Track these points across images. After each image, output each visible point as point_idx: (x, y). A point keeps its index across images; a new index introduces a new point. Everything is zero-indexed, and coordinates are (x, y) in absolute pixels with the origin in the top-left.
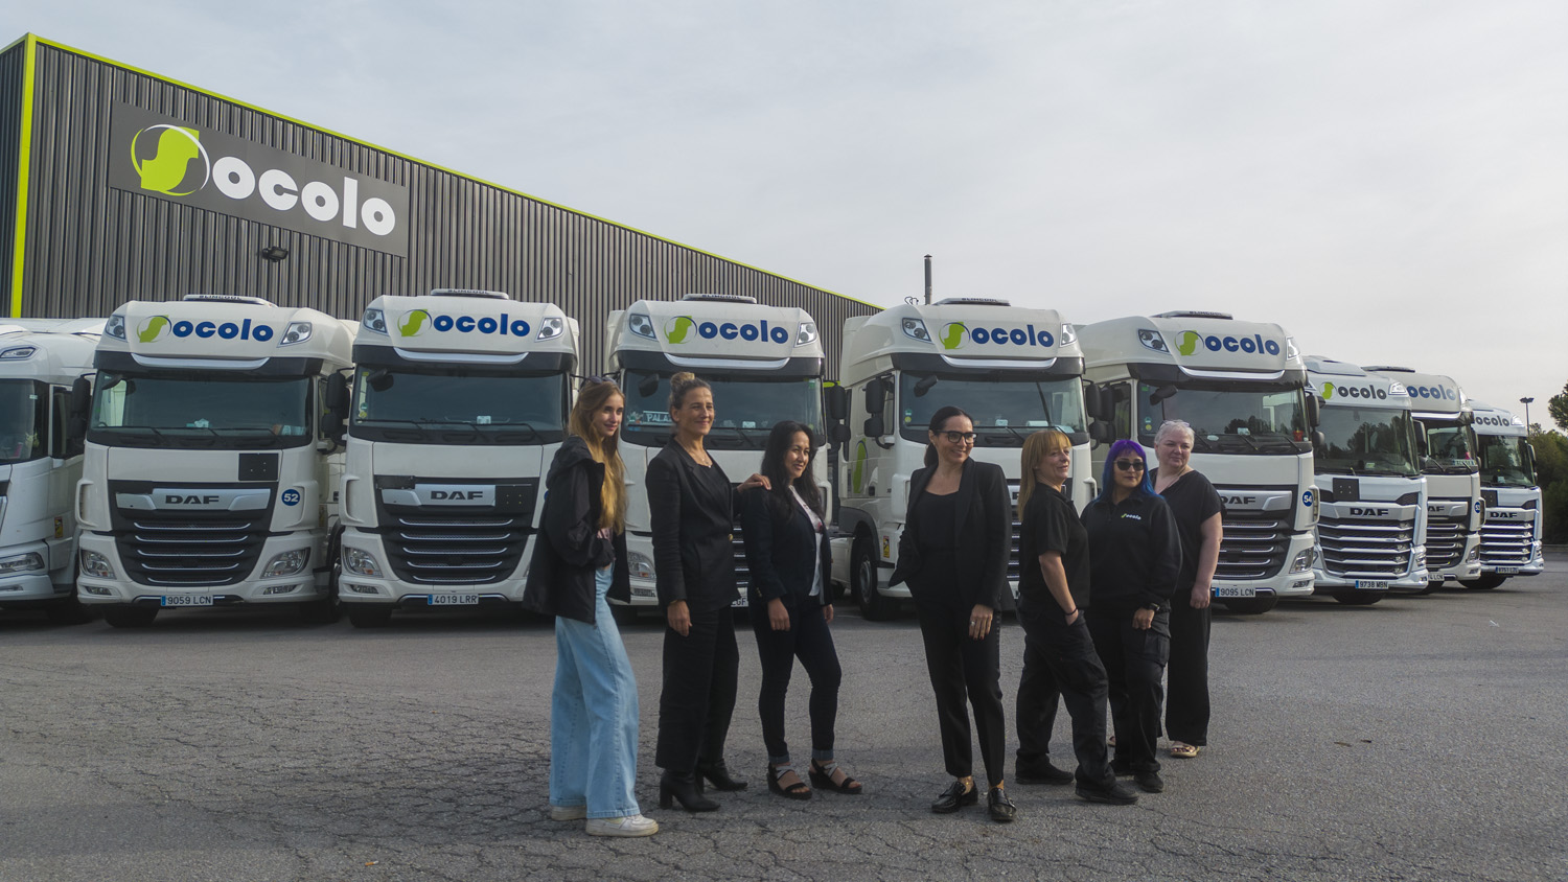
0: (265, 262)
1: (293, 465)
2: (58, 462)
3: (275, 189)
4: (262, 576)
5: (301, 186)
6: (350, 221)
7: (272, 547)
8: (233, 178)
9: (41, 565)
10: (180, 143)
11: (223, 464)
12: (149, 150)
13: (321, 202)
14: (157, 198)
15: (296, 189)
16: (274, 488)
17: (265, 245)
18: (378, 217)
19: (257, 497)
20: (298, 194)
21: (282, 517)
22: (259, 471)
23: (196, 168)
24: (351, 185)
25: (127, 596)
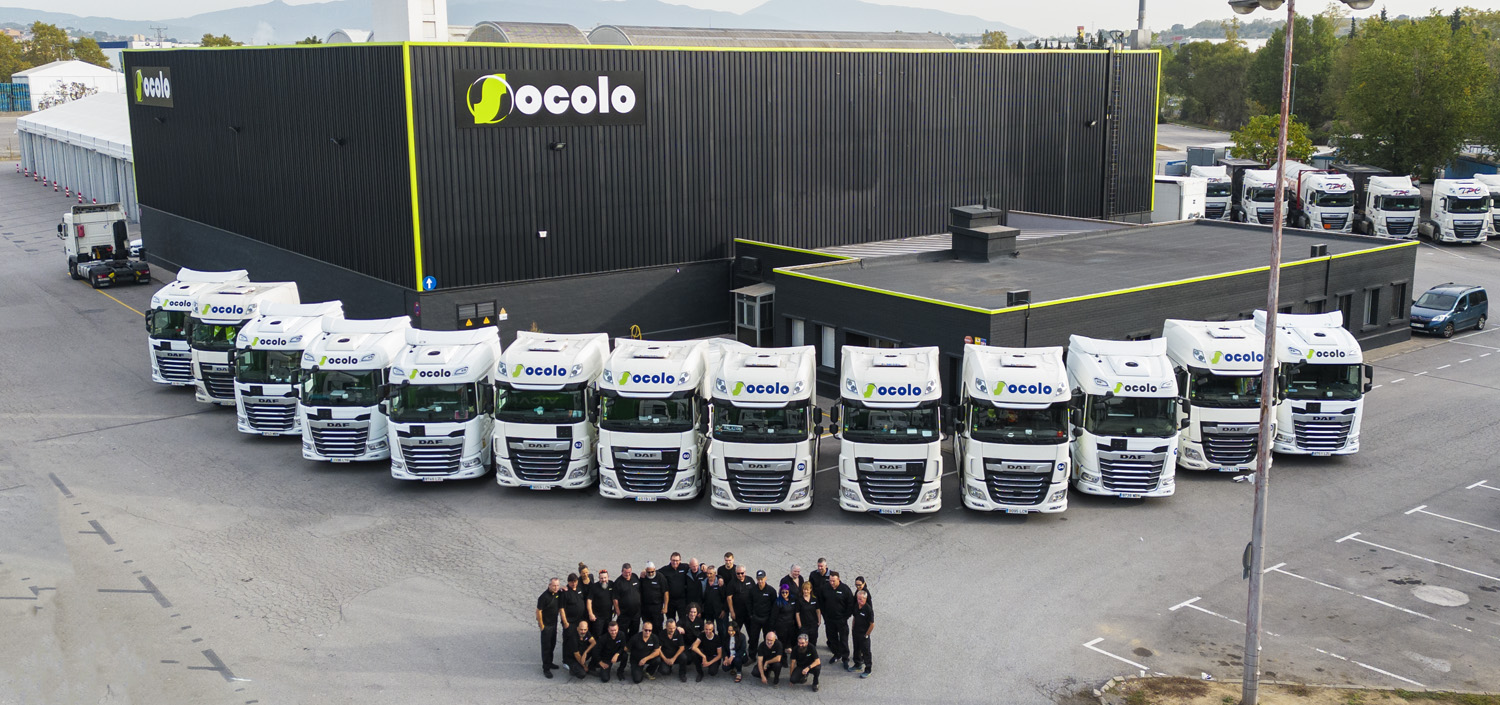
0: (551, 152)
1: (579, 431)
2: (482, 416)
3: (554, 100)
4: (569, 478)
5: (570, 94)
6: (604, 109)
7: (572, 466)
8: (529, 100)
9: (480, 462)
10: (495, 85)
11: (549, 431)
12: (477, 98)
13: (584, 100)
14: (485, 126)
15: (567, 96)
16: (571, 441)
17: (551, 141)
18: (623, 99)
19: (563, 445)
20: (569, 99)
21: (575, 453)
22: (565, 434)
23: (506, 100)
24: (603, 81)
25: (517, 485)
